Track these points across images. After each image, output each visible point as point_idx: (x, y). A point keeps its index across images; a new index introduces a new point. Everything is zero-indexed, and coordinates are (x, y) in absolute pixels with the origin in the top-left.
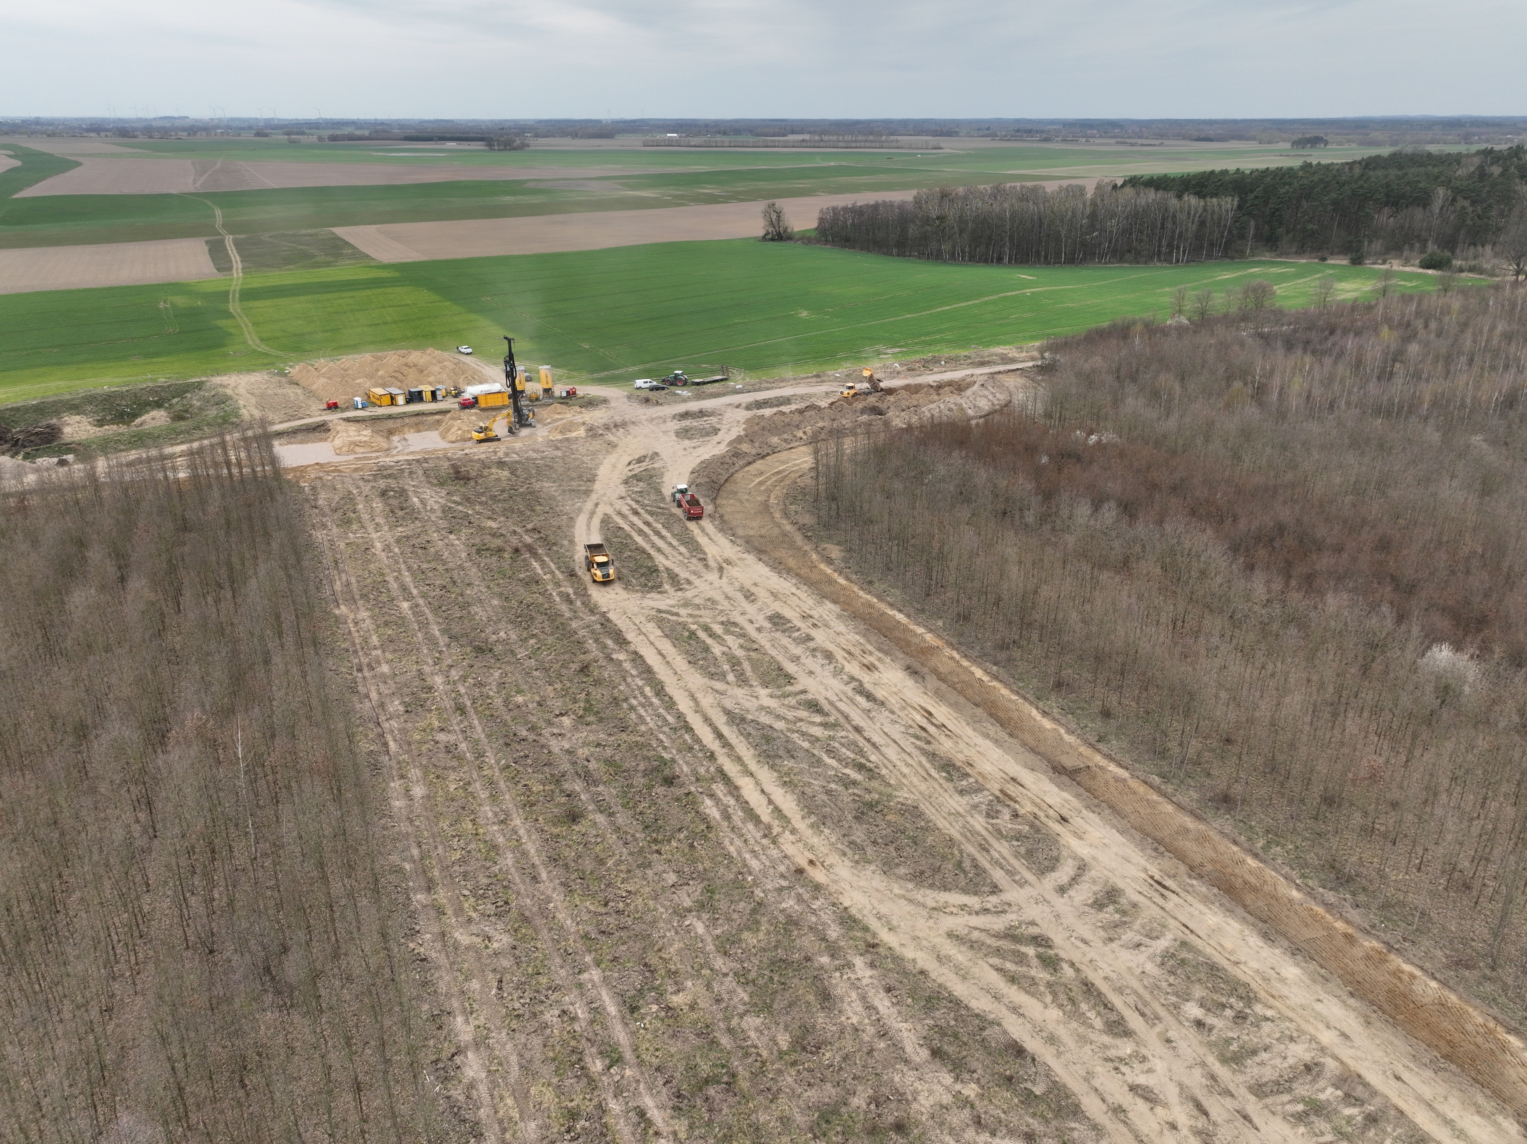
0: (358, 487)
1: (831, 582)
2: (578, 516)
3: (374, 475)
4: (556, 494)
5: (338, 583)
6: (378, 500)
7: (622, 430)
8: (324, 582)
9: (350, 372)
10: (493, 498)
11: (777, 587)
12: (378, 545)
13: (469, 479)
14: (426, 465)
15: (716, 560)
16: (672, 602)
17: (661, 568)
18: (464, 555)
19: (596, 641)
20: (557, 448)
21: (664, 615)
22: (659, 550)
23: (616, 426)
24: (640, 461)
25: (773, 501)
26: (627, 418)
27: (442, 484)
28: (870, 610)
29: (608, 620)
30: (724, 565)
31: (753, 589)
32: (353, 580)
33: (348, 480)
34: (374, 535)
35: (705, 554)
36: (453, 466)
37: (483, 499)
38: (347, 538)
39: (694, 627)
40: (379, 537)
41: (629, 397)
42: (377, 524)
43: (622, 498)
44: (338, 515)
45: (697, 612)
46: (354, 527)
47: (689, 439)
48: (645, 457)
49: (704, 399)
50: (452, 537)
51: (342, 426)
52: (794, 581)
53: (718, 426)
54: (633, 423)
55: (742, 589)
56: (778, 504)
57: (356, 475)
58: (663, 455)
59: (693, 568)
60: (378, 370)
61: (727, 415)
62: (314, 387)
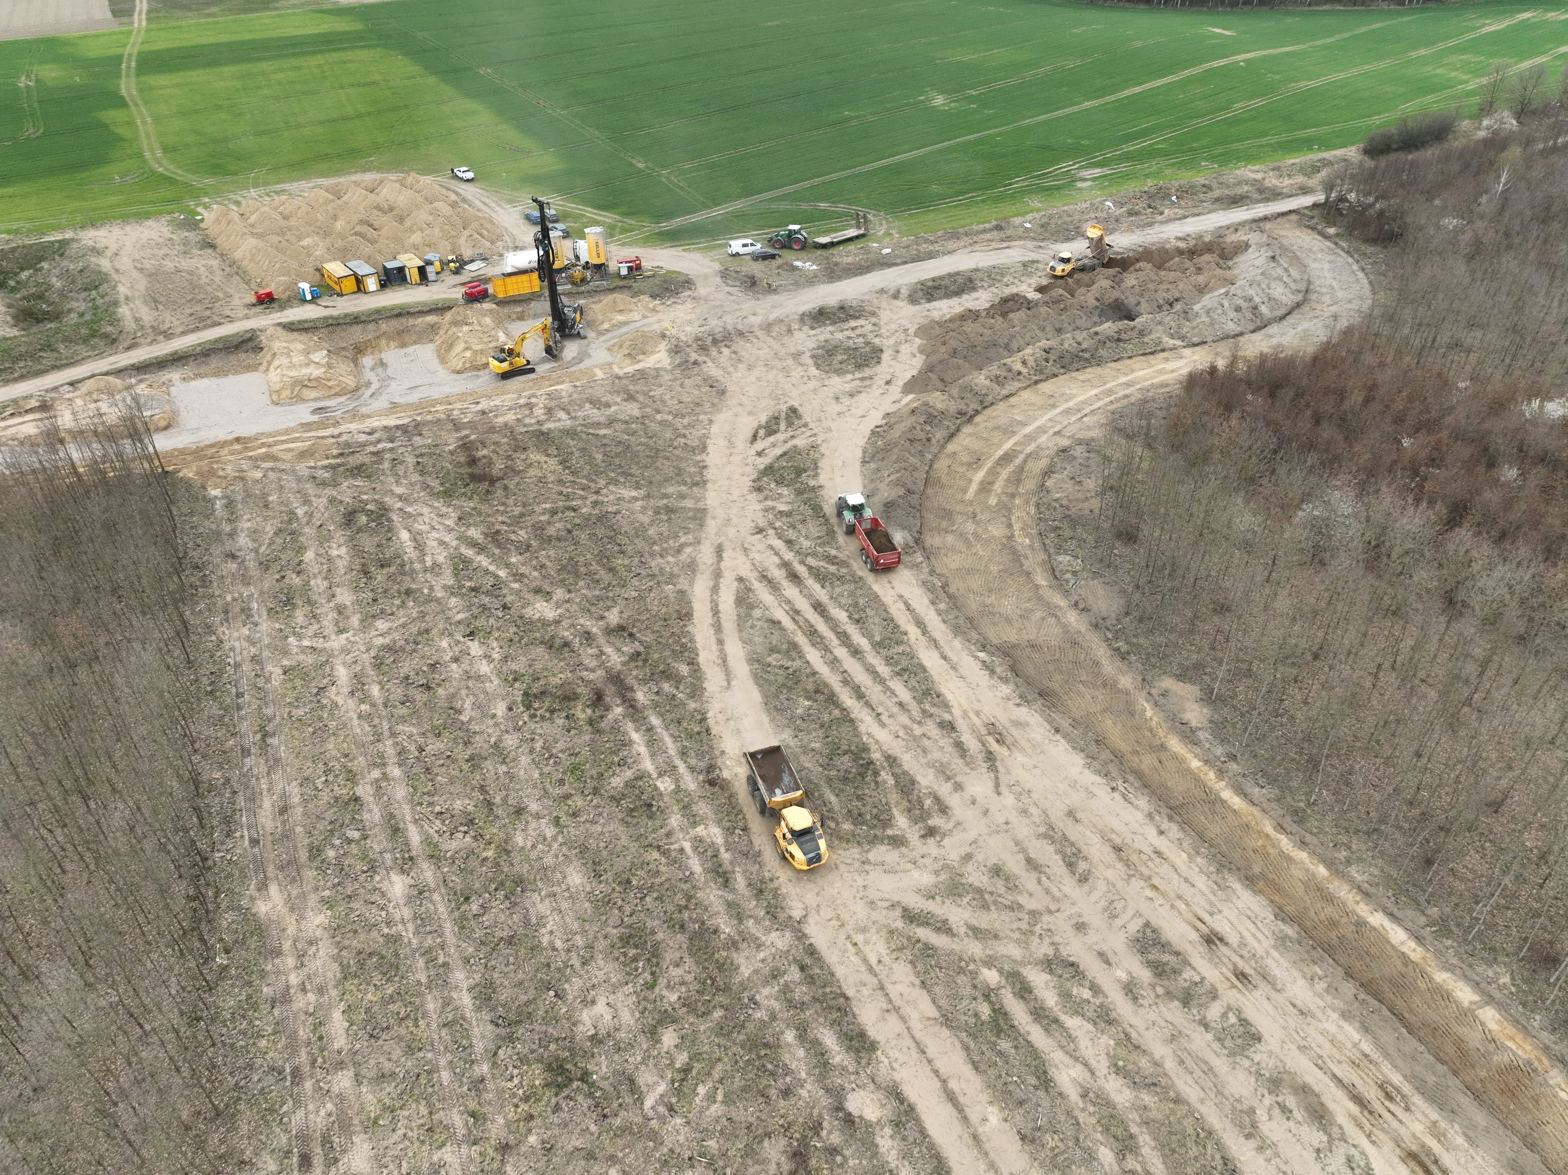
0: (306, 502)
1: (1213, 802)
2: (692, 583)
3: (334, 468)
4: (645, 519)
5: (267, 803)
6: (340, 536)
7: (726, 351)
8: (241, 801)
9: (293, 222)
10: (539, 529)
11: (1115, 824)
12: (342, 673)
13: (493, 481)
14: (417, 440)
15: (973, 729)
16: (926, 879)
17: (876, 756)
18: (500, 709)
19: (802, 1032)
20: (630, 397)
21: (923, 933)
22: (859, 694)
23: (715, 342)
24: (770, 428)
25: (1022, 541)
26: (730, 321)
27: (447, 494)
28: (1329, 910)
29: (812, 951)
30: (994, 746)
31: (1074, 833)
32: (295, 792)
33: (289, 482)
34: (336, 642)
35: (947, 706)
36: (466, 446)
37: (523, 534)
38: (286, 653)
39: (991, 976)
40: (345, 651)
41: (725, 274)
42: (340, 610)
43: (760, 531)
44: (269, 582)
45: (983, 920)
46: (300, 616)
47: (839, 372)
48: (776, 418)
49: (840, 278)
50: (475, 648)
51: (280, 342)
52: (1143, 802)
53: (877, 341)
54: (741, 334)
55: (1051, 834)
56: (1031, 547)
57: (303, 468)
58: (807, 413)
59: (936, 755)
60: (335, 218)
61: (885, 315)
62: (238, 255)
